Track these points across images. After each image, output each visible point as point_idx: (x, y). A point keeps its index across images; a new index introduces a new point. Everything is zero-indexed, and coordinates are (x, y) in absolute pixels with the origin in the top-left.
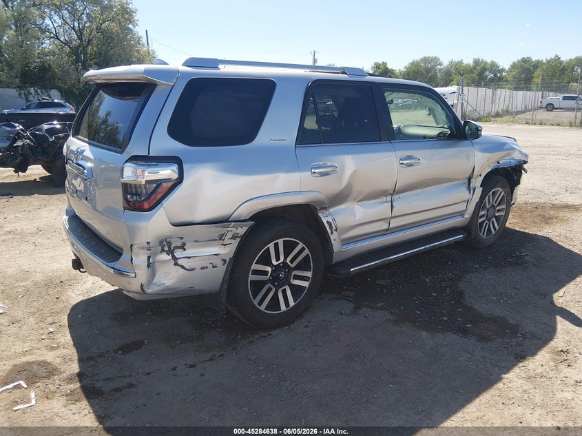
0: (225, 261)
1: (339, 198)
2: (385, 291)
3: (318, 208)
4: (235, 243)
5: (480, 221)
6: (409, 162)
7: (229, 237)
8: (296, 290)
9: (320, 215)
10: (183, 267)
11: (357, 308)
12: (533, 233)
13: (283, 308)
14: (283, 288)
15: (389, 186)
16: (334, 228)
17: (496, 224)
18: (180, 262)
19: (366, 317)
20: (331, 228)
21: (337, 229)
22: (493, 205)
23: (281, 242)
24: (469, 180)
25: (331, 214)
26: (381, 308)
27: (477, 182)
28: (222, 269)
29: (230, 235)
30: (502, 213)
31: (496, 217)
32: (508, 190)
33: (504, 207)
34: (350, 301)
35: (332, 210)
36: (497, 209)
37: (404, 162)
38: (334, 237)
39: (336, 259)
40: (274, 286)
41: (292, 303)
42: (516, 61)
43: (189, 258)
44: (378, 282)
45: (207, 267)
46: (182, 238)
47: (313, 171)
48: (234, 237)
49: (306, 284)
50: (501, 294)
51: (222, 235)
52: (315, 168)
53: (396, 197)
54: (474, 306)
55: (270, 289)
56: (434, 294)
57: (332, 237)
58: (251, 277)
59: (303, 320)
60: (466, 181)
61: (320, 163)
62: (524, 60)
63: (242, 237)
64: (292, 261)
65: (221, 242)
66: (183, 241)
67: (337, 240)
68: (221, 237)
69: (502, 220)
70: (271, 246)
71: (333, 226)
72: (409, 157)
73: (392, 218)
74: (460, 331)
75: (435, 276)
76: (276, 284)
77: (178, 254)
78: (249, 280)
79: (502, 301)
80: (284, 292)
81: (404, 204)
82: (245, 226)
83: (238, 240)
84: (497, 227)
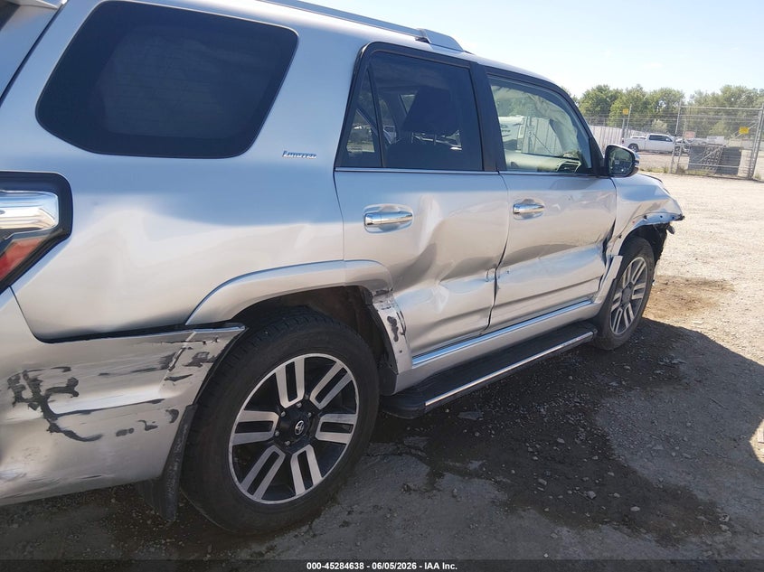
0: (174, 413)
1: (410, 274)
2: (477, 434)
3: (374, 293)
4: (199, 375)
5: (614, 307)
6: (526, 210)
7: (186, 363)
8: (326, 453)
9: (376, 305)
10: (71, 434)
11: (435, 474)
12: (676, 325)
13: (300, 489)
14: (301, 451)
15: (493, 252)
16: (400, 330)
17: (631, 312)
18: (62, 422)
19: (454, 497)
20: (395, 329)
21: (404, 331)
22: (630, 283)
23: (299, 361)
24: (605, 243)
25: (394, 304)
26: (476, 474)
27: (615, 247)
28: (167, 431)
29: (187, 357)
30: (640, 296)
31: (632, 301)
32: (652, 260)
33: (642, 286)
34: (420, 459)
35: (397, 296)
36: (635, 288)
37: (521, 210)
38: (399, 347)
39: (400, 385)
40: (283, 448)
41: (317, 478)
42: (590, 89)
43: (87, 412)
44: (462, 415)
45: (131, 431)
46: (67, 369)
47: (368, 220)
48: (197, 362)
49: (345, 438)
50: (667, 438)
51: (169, 358)
52: (372, 215)
53: (502, 271)
54: (631, 464)
55: (274, 457)
56: (561, 441)
57: (396, 347)
58: (235, 438)
59: (336, 509)
60: (601, 245)
61: (382, 206)
62: (600, 89)
63: (216, 361)
64: (320, 397)
65: (167, 373)
66: (69, 375)
67: (406, 351)
68: (166, 364)
69: (639, 306)
70: (280, 371)
71: (399, 325)
72: (528, 203)
73: (495, 307)
74: (625, 523)
75: (554, 404)
76: (288, 443)
77: (59, 405)
78: (231, 445)
79: (674, 454)
80: (303, 460)
81: (516, 283)
82: (223, 336)
83: (206, 367)
84: (632, 317)
